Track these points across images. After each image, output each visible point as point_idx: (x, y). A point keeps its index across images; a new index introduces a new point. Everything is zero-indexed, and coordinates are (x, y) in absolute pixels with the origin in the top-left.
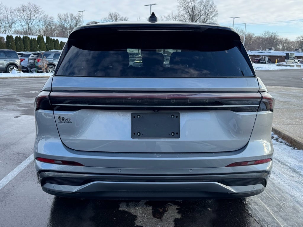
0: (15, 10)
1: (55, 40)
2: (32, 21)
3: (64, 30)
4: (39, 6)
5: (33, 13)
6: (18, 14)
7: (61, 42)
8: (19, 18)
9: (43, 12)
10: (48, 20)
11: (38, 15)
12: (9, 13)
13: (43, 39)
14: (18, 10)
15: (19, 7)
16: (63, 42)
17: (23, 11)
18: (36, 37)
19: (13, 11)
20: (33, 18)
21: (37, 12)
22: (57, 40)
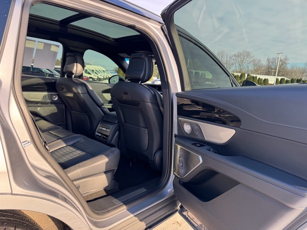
0: (233, 56)
1: (255, 76)
2: (243, 63)
3: (270, 70)
4: (251, 52)
5: (245, 57)
6: (234, 58)
7: (259, 78)
8: (235, 61)
9: (253, 56)
10: (256, 62)
11: (249, 59)
12: (229, 58)
13: (245, 76)
14: (235, 56)
15: (236, 54)
16: (261, 78)
17: (239, 56)
18: (240, 74)
19: (232, 56)
20: (245, 61)
21: (249, 56)
22: (256, 77)
